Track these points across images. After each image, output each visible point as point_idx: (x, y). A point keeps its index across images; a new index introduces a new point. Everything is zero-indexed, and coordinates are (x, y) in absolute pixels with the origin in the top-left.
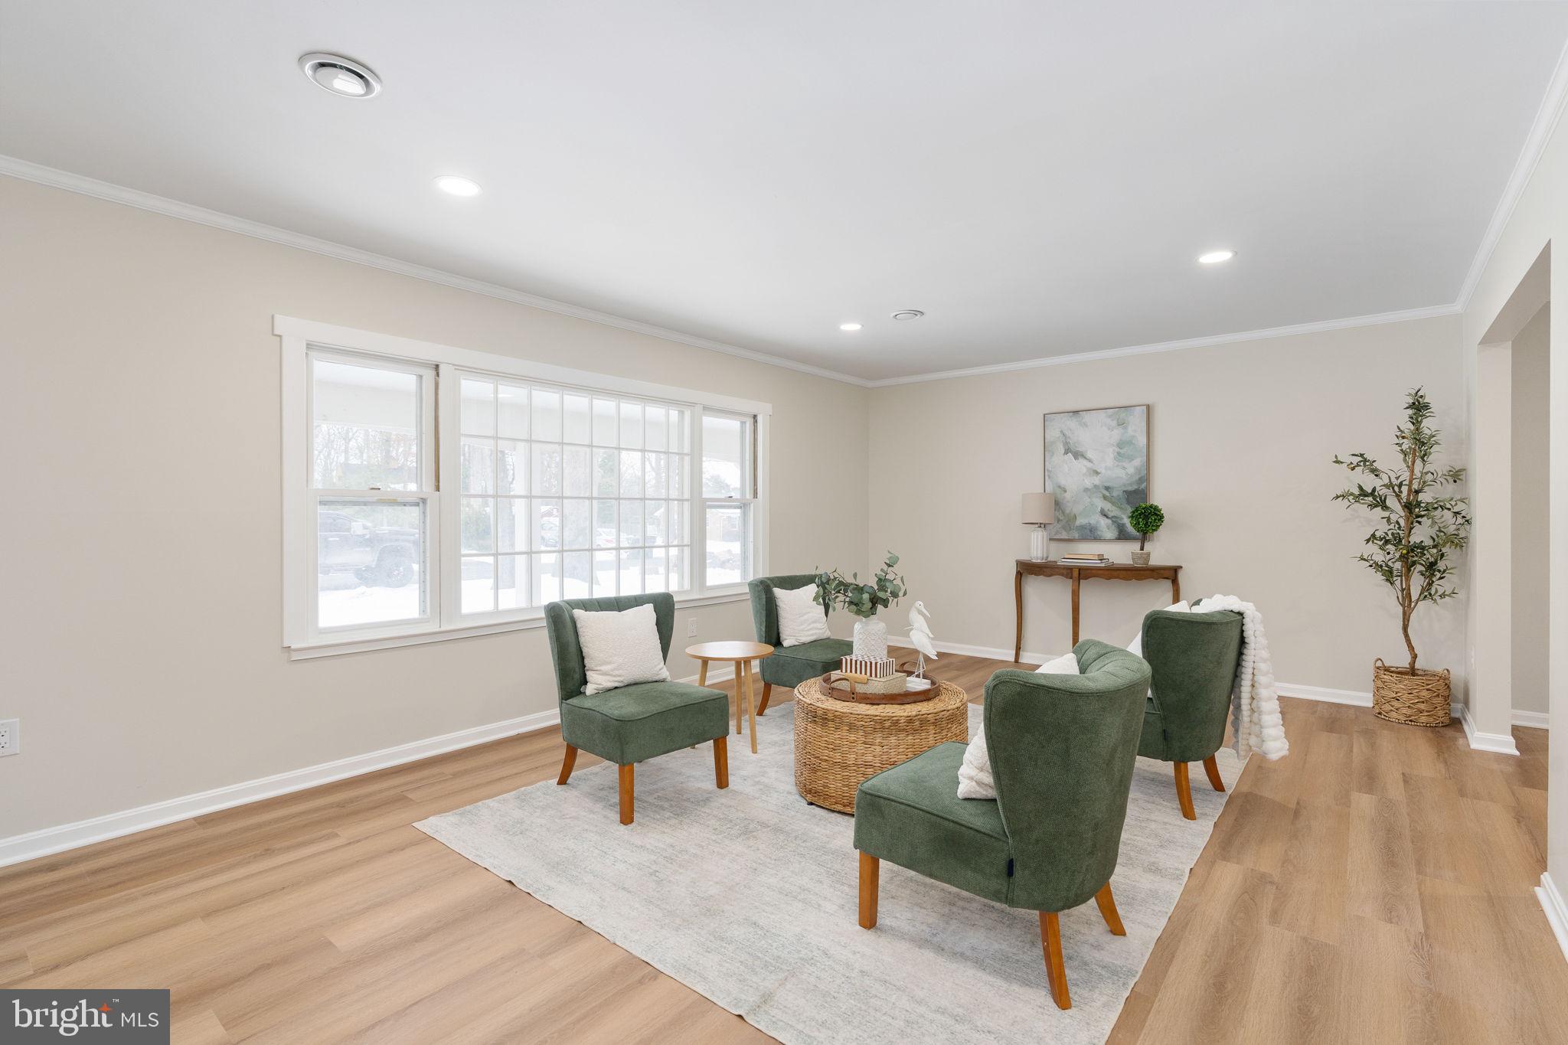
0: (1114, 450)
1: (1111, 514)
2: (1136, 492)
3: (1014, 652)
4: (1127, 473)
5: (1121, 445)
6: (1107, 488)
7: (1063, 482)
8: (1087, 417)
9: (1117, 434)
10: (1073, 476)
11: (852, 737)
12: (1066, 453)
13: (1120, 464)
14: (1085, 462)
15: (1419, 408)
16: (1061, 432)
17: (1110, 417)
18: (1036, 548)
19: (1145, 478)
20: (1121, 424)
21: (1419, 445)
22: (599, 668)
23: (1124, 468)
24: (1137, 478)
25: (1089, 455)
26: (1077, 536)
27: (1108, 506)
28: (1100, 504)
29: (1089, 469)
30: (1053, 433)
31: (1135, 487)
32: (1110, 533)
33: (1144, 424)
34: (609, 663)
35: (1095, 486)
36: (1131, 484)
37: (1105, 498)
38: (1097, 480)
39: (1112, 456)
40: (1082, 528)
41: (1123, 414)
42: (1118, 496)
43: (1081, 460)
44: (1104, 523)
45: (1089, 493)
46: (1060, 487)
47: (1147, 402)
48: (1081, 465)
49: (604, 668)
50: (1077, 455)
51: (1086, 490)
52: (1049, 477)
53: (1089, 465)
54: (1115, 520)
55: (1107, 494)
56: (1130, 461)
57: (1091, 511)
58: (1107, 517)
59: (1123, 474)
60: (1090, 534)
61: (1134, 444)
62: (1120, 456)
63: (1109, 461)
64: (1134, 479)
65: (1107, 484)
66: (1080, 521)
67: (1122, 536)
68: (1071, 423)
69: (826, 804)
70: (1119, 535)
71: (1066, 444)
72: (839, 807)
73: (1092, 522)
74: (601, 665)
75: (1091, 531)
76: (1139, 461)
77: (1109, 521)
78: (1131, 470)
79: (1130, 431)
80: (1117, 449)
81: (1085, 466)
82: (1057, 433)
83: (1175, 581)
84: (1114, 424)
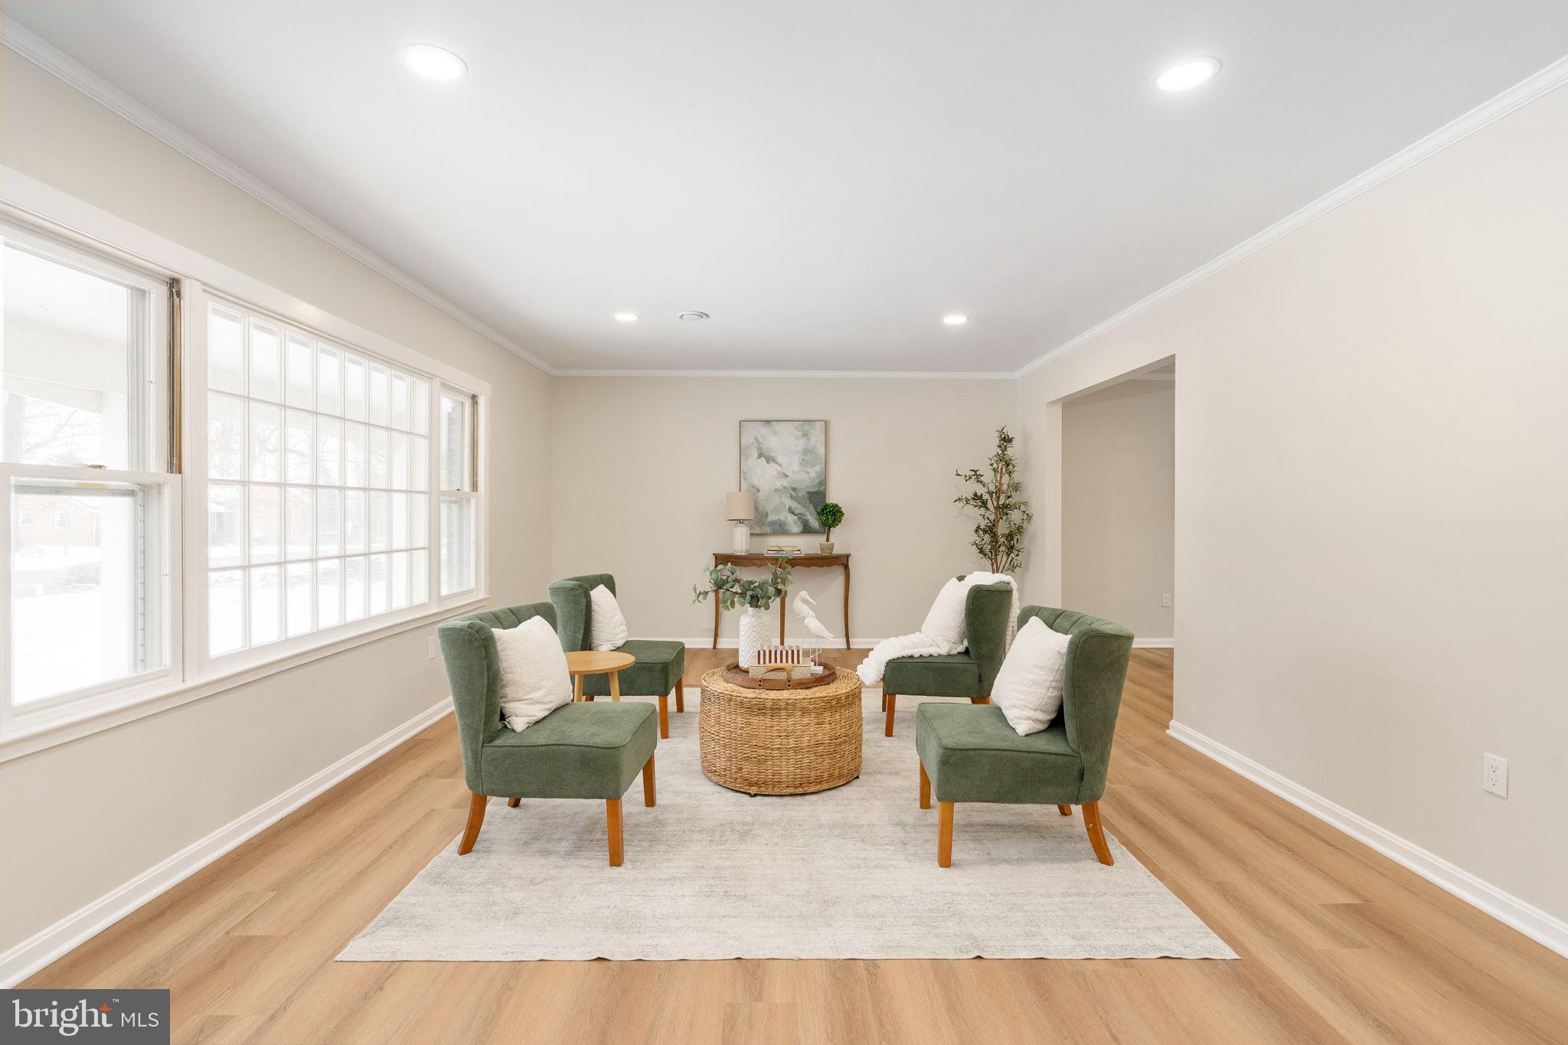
0: (799, 457)
1: (797, 512)
2: (816, 493)
3: (713, 639)
4: (810, 478)
5: (806, 452)
6: (794, 489)
7: (756, 483)
8: (778, 427)
9: (801, 444)
10: (765, 477)
11: (806, 721)
12: (759, 456)
13: (804, 469)
14: (777, 467)
15: (1006, 440)
16: (755, 438)
17: (796, 428)
18: (740, 542)
19: (823, 482)
20: (806, 435)
21: (1004, 463)
22: (529, 696)
23: (808, 473)
24: (818, 481)
25: (780, 459)
26: (769, 531)
27: (795, 505)
28: (789, 503)
29: (778, 472)
30: (747, 440)
31: (816, 489)
32: (796, 528)
33: (823, 437)
34: (540, 689)
35: (785, 487)
36: (813, 486)
37: (792, 497)
38: (785, 482)
39: (798, 462)
40: (773, 523)
41: (807, 427)
42: (803, 496)
43: (772, 464)
44: (791, 519)
45: (779, 493)
46: (753, 487)
47: (823, 418)
48: (772, 469)
49: (535, 695)
50: (769, 459)
51: (777, 490)
52: (744, 478)
53: (779, 468)
54: (800, 516)
55: (793, 494)
56: (812, 467)
57: (782, 510)
58: (794, 514)
59: (806, 478)
60: (780, 529)
61: (815, 453)
62: (804, 463)
63: (796, 467)
64: (815, 483)
65: (793, 486)
66: (772, 518)
67: (807, 530)
68: (763, 431)
69: (777, 791)
70: (804, 529)
71: (759, 449)
72: (792, 790)
73: (782, 518)
74: (530, 692)
75: (780, 526)
76: (819, 468)
77: (796, 518)
78: (813, 475)
79: (813, 440)
80: (802, 456)
81: (776, 469)
82: (751, 440)
83: (846, 567)
84: (800, 434)
